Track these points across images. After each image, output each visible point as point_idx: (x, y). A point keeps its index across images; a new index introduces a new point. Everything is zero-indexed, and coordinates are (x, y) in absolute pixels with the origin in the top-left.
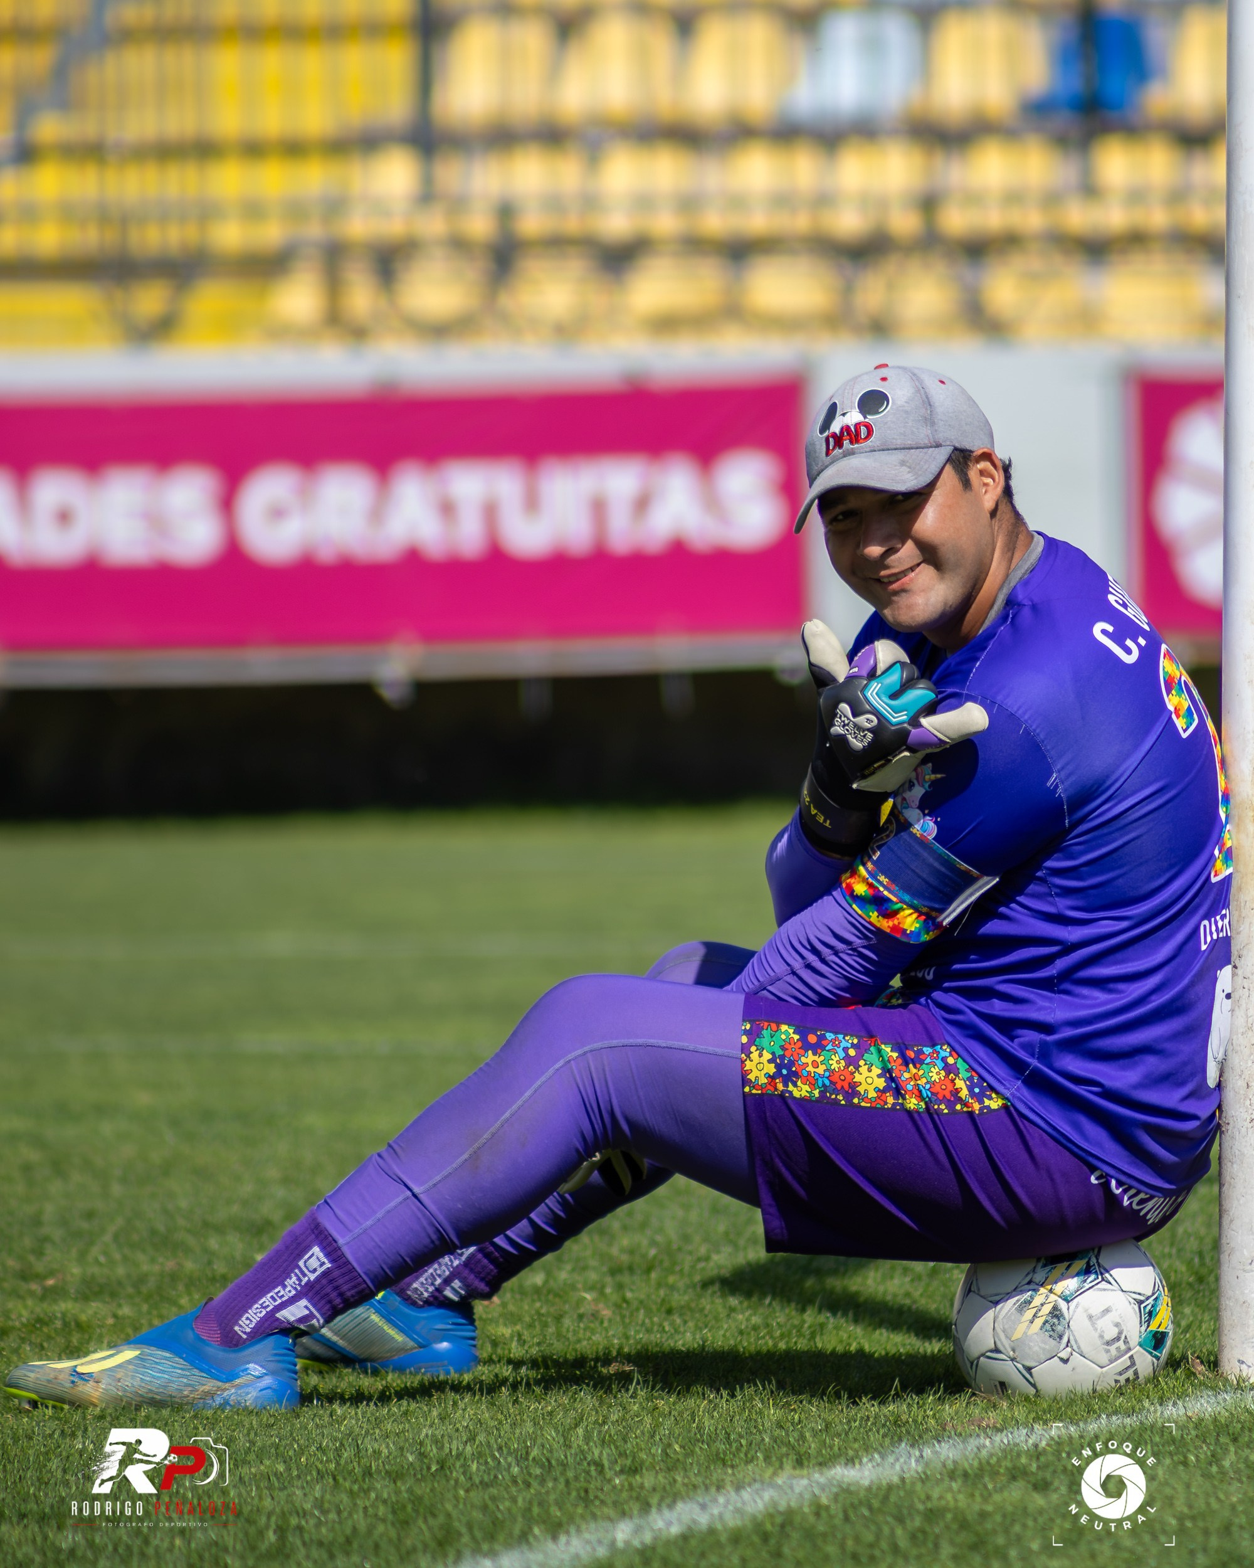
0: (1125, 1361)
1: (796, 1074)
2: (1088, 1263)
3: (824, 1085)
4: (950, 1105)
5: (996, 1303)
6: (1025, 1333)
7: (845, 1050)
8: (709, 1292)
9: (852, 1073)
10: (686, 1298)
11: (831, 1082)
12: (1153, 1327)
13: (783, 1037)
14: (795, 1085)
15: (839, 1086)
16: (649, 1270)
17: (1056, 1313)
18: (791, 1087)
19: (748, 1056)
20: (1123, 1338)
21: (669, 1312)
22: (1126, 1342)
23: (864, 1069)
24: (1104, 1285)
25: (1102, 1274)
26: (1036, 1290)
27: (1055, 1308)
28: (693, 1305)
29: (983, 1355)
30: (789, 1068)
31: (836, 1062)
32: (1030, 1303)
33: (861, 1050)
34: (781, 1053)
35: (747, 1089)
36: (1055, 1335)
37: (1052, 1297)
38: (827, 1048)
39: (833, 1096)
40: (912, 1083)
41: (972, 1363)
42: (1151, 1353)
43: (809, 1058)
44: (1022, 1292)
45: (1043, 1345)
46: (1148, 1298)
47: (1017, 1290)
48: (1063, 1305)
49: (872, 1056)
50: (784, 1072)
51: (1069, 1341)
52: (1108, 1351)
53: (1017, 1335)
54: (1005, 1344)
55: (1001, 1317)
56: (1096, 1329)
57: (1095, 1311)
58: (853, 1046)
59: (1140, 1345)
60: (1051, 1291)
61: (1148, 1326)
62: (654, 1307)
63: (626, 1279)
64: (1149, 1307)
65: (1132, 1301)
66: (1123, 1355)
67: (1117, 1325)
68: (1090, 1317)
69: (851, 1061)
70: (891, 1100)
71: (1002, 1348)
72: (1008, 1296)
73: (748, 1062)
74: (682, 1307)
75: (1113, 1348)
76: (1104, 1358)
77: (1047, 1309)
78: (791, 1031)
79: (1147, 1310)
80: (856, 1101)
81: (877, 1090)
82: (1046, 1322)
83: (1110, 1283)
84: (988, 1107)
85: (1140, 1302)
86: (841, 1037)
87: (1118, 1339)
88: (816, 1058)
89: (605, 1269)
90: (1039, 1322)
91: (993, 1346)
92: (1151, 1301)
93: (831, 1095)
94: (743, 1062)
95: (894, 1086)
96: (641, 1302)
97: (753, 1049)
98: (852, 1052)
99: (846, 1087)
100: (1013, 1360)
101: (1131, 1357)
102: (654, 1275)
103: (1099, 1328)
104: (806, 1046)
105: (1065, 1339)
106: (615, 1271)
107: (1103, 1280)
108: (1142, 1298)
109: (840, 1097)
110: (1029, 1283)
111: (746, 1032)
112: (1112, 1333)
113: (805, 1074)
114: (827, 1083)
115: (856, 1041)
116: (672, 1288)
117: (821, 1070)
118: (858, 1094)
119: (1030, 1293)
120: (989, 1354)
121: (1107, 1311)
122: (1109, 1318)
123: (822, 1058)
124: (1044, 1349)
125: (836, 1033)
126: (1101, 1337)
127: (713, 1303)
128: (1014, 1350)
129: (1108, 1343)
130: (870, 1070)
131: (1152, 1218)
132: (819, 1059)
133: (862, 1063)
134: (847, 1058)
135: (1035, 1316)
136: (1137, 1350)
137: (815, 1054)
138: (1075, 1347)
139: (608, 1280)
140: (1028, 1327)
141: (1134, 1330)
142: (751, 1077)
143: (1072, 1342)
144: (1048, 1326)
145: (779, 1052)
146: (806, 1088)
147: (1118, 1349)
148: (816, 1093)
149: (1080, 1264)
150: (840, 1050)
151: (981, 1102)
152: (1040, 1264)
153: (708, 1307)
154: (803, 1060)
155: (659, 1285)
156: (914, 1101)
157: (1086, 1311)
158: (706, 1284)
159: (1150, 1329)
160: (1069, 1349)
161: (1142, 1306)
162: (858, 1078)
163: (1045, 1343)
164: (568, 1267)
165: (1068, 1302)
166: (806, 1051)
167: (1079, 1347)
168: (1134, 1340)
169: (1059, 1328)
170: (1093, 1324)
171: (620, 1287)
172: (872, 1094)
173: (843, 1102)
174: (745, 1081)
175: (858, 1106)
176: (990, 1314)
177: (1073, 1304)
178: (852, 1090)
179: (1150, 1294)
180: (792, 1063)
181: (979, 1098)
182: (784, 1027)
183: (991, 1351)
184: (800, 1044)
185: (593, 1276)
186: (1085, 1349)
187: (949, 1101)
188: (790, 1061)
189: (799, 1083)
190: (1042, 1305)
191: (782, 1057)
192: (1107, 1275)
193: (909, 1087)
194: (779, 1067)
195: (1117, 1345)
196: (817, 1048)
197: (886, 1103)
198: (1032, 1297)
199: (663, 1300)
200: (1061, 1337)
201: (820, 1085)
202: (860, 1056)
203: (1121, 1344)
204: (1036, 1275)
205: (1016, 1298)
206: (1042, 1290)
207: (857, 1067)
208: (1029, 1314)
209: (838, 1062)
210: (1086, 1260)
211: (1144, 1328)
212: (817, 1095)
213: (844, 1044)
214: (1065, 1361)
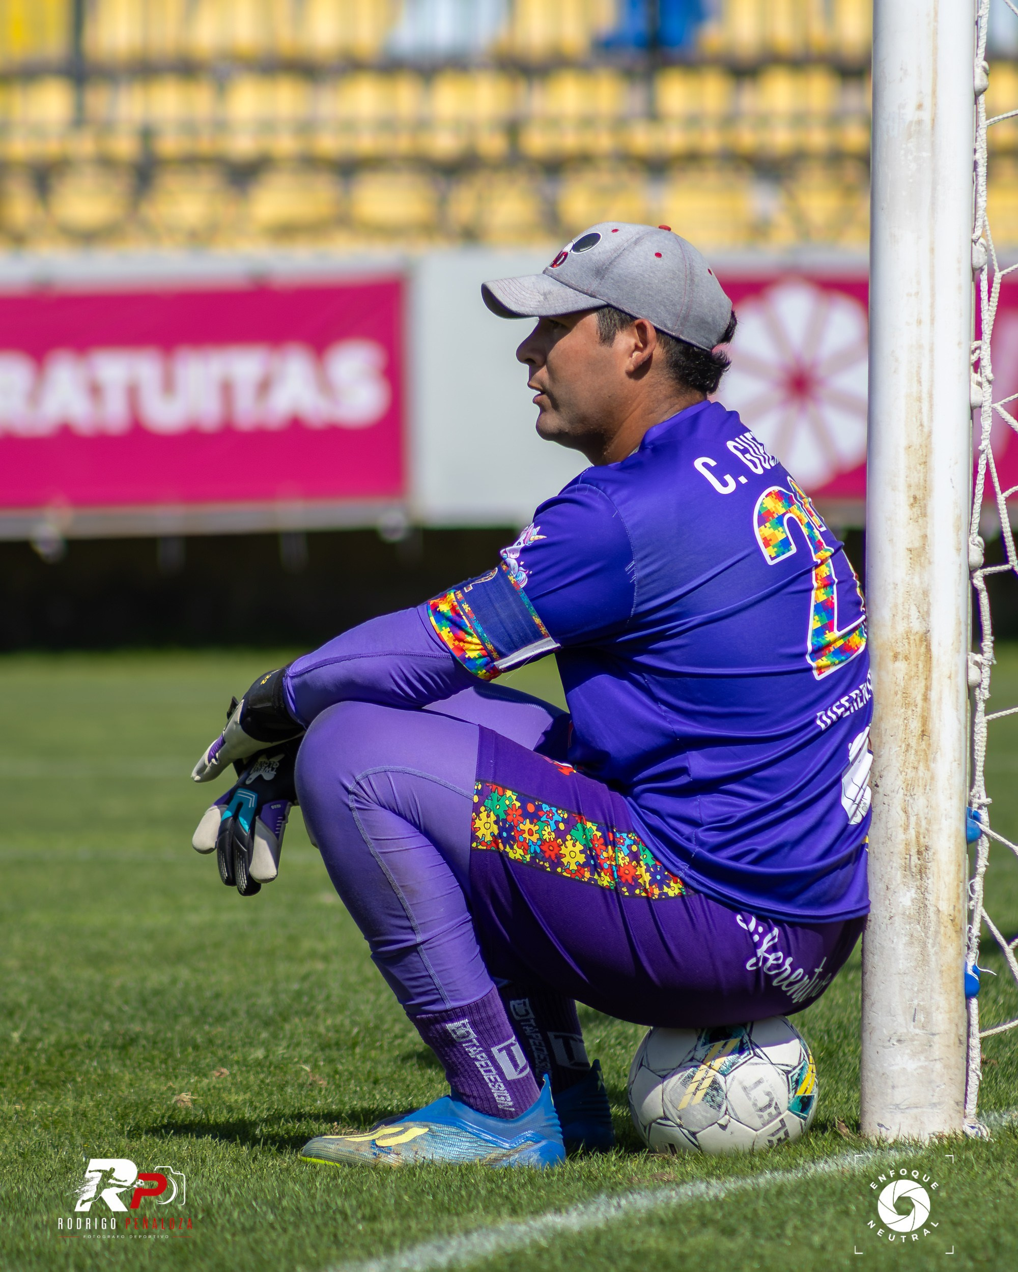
0: (776, 1124)
1: (514, 839)
2: (741, 1041)
3: (535, 852)
4: (631, 889)
5: (664, 1078)
6: (689, 1104)
7: (557, 823)
8: (409, 1064)
9: (560, 846)
10: (389, 1070)
11: (541, 850)
12: (800, 1093)
13: (508, 803)
14: (512, 848)
15: (547, 855)
16: (354, 1045)
17: (715, 1086)
18: (508, 849)
19: (478, 815)
20: (774, 1104)
21: (376, 1082)
22: (776, 1108)
23: (569, 843)
24: (756, 1059)
25: (753, 1049)
26: (697, 1067)
27: (714, 1082)
28: (396, 1076)
29: (654, 1121)
30: (508, 831)
31: (548, 834)
32: (692, 1077)
33: (570, 824)
34: (505, 817)
35: (474, 845)
36: (715, 1105)
37: (712, 1073)
38: (542, 819)
39: (541, 863)
40: (608, 863)
41: (645, 1128)
42: (798, 1116)
43: (526, 826)
44: (686, 1068)
45: (705, 1114)
46: (794, 1068)
47: (681, 1067)
48: (721, 1079)
49: (577, 833)
50: (505, 834)
51: (727, 1110)
52: (761, 1117)
53: (683, 1105)
54: (673, 1113)
55: (668, 1089)
56: (750, 1099)
57: (749, 1083)
58: (563, 820)
59: (789, 1109)
60: (710, 1067)
61: (796, 1092)
62: (362, 1078)
63: (334, 1054)
64: (796, 1076)
65: (781, 1072)
66: (774, 1119)
67: (768, 1094)
68: (745, 1089)
69: (560, 834)
70: (587, 875)
71: (670, 1117)
72: (673, 1072)
73: (477, 821)
74: (387, 1078)
75: (765, 1114)
76: (757, 1123)
77: (707, 1083)
78: (514, 797)
79: (794, 1079)
80: (559, 870)
81: (578, 864)
82: (707, 1094)
83: (761, 1058)
84: (666, 894)
85: (787, 1073)
86: (554, 809)
87: (769, 1106)
88: (532, 827)
89: (315, 1045)
90: (700, 1094)
91: (662, 1114)
92: (797, 1070)
93: (540, 861)
94: (473, 820)
95: (593, 862)
96: (351, 1073)
97: (482, 809)
98: (562, 826)
99: (553, 857)
100: (680, 1126)
101: (782, 1121)
102: (358, 1050)
103: (752, 1097)
104: (526, 815)
105: (723, 1108)
106: (324, 1047)
107: (755, 1055)
108: (789, 1069)
109: (547, 865)
110: (692, 1060)
111: (478, 793)
112: (764, 1101)
113: (521, 839)
114: (538, 850)
115: (566, 816)
116: (376, 1062)
117: (534, 838)
118: (561, 864)
119: (692, 1069)
120: (659, 1121)
121: (759, 1082)
122: (761, 1087)
123: (537, 827)
124: (706, 1117)
125: (551, 805)
126: (755, 1105)
127: (412, 1074)
128: (680, 1118)
129: (761, 1110)
130: (574, 845)
131: (797, 998)
132: (535, 828)
133: (568, 837)
134: (557, 831)
135: (697, 1089)
136: (786, 1114)
137: (531, 823)
138: (732, 1115)
139: (319, 1055)
140: (692, 1099)
141: (783, 1097)
142: (479, 834)
143: (730, 1110)
144: (709, 1098)
145: (503, 816)
146: (520, 852)
147: (770, 1114)
148: (528, 858)
149: (734, 1043)
150: (552, 823)
151: (661, 888)
152: (701, 1043)
153: (409, 1078)
154: (522, 826)
155: (364, 1059)
156: (608, 878)
157: (741, 1083)
158: (406, 1058)
159: (797, 1094)
160: (727, 1117)
161: (790, 1076)
162: (564, 851)
163: (707, 1112)
164: (284, 1043)
165: (725, 1076)
166: (525, 819)
167: (736, 1115)
168: (784, 1105)
169: (718, 1099)
170: (747, 1094)
171: (330, 1061)
172: (573, 867)
173: (548, 869)
174: (474, 838)
175: (560, 875)
176: (660, 1087)
177: (729, 1078)
178: (557, 861)
179: (796, 1064)
180: (512, 828)
181: (660, 884)
182: (509, 793)
183: (661, 1118)
184: (520, 812)
185: (307, 1052)
186: (741, 1116)
187: (631, 885)
188: (510, 825)
189: (515, 847)
190: (703, 1079)
191: (505, 821)
192: (757, 1050)
193: (606, 866)
194: (501, 830)
195: (769, 1111)
196: (534, 817)
197: (583, 877)
198: (694, 1073)
199: (369, 1072)
200: (720, 1106)
201: (532, 851)
202: (567, 831)
203: (772, 1110)
204: (697, 1053)
205: (681, 1074)
206: (703, 1067)
207: (564, 841)
208: (692, 1088)
209: (549, 834)
210: (738, 1039)
211: (791, 1095)
212: (528, 860)
213: (556, 817)
214: (724, 1127)
